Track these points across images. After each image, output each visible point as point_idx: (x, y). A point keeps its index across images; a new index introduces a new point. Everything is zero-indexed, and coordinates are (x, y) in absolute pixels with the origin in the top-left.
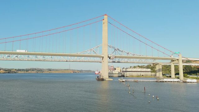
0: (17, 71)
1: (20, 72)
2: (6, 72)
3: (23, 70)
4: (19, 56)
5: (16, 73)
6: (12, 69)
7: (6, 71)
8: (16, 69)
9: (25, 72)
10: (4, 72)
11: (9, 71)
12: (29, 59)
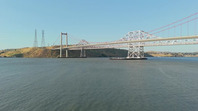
0: (184, 54)
1: (186, 56)
2: (174, 56)
3: (190, 54)
4: (177, 41)
5: (182, 56)
6: (179, 53)
7: (173, 54)
8: (182, 53)
9: (192, 56)
10: (171, 55)
11: (176, 55)
12: (187, 43)
